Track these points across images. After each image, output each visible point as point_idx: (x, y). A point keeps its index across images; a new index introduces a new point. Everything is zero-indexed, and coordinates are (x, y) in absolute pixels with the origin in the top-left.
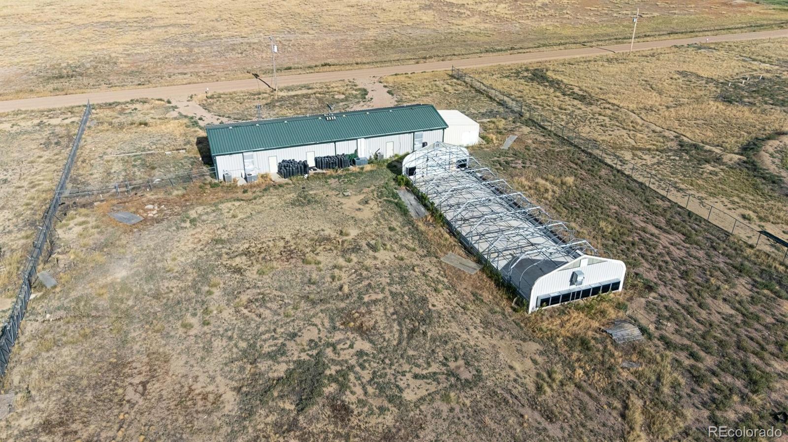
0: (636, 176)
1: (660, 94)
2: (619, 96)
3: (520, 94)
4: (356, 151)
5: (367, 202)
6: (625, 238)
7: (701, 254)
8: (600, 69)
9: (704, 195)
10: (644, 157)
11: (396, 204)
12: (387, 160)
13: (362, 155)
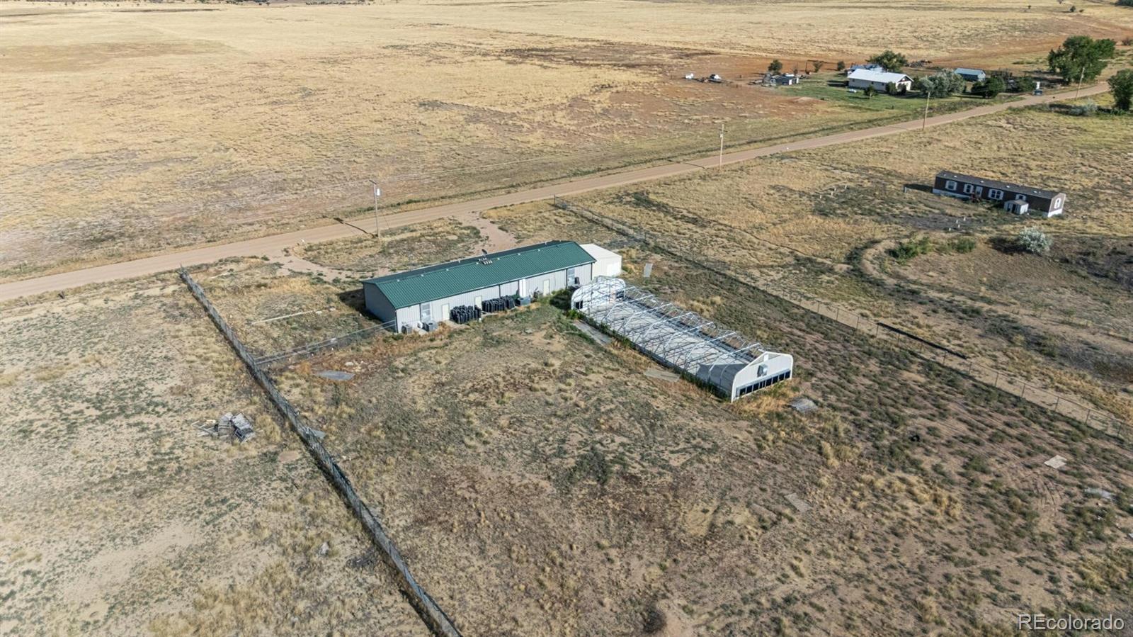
0: (770, 290)
1: (763, 211)
2: (727, 217)
3: (632, 221)
4: (518, 292)
5: (551, 337)
6: (779, 341)
7: (839, 346)
8: (698, 188)
9: (829, 301)
10: (770, 273)
11: (580, 335)
12: (548, 297)
13: (523, 294)
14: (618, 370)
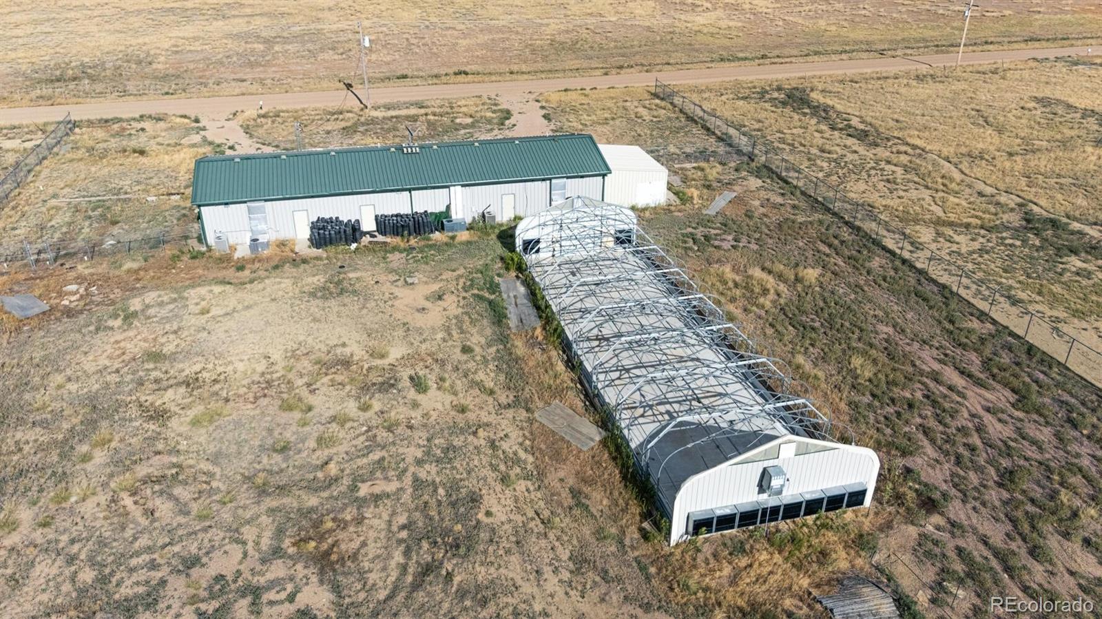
0: (936, 272)
1: (1000, 132)
2: (927, 134)
3: (757, 126)
4: (448, 207)
5: (440, 298)
6: (897, 392)
7: (1045, 434)
8: (903, 91)
9: (1062, 314)
10: (957, 238)
11: (490, 302)
12: (502, 225)
13: (458, 214)
14: (492, 392)
